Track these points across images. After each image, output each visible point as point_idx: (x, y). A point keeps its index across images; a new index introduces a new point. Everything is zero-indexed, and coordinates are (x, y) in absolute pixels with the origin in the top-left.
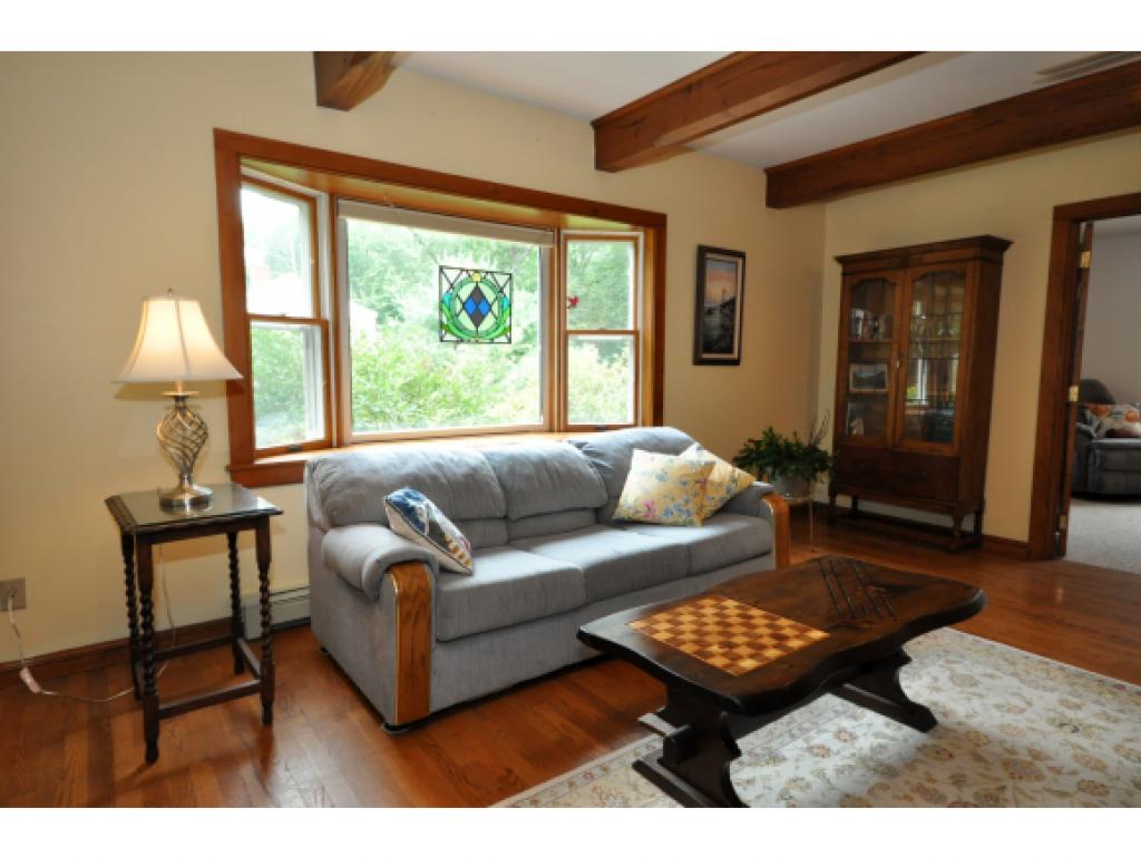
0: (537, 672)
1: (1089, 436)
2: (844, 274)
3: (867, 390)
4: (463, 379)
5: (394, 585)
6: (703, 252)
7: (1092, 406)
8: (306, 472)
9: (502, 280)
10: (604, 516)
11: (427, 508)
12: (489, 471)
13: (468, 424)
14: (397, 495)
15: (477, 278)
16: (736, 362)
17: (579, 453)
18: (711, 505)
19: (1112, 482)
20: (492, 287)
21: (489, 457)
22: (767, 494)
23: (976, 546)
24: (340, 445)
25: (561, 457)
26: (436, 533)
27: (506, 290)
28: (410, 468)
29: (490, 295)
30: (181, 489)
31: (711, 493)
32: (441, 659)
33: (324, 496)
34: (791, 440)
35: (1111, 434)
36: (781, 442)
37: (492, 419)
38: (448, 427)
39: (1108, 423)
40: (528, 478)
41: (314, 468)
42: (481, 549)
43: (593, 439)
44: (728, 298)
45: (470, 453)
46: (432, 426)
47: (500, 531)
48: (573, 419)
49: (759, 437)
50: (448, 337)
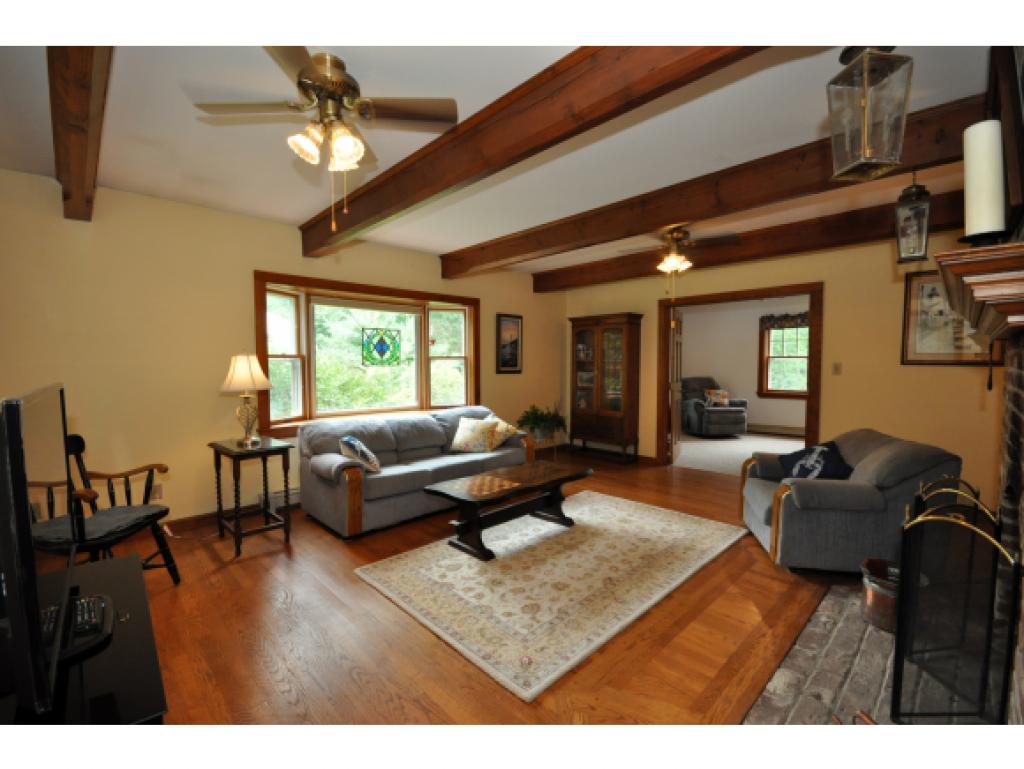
0: (411, 516)
1: (703, 407)
2: (573, 327)
3: (585, 385)
4: (374, 382)
5: (347, 477)
6: (500, 317)
7: (707, 391)
8: (299, 431)
9: (394, 334)
10: (446, 449)
11: (359, 445)
12: (388, 429)
13: (377, 406)
14: (346, 439)
15: (381, 333)
16: (519, 372)
17: (433, 420)
18: (496, 443)
19: (714, 429)
20: (390, 338)
21: (388, 422)
22: (523, 436)
23: (636, 461)
24: (311, 418)
25: (424, 422)
26: (363, 455)
27: (397, 338)
28: (350, 427)
29: (388, 341)
30: (246, 438)
31: (496, 436)
32: (367, 508)
33: (310, 442)
34: (545, 412)
35: (716, 405)
36: (539, 413)
37: (391, 403)
38: (365, 408)
39: (714, 399)
40: (407, 432)
41: (303, 429)
42: (384, 464)
43: (441, 413)
44: (513, 339)
45: (379, 420)
46: (356, 408)
47: (394, 457)
48: (433, 403)
49: (528, 409)
50: (367, 363)
